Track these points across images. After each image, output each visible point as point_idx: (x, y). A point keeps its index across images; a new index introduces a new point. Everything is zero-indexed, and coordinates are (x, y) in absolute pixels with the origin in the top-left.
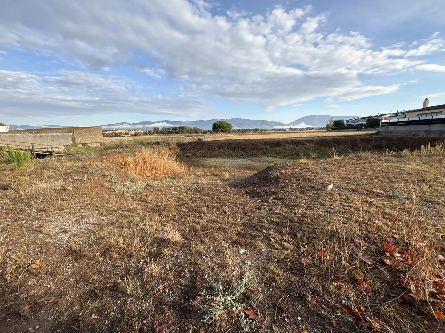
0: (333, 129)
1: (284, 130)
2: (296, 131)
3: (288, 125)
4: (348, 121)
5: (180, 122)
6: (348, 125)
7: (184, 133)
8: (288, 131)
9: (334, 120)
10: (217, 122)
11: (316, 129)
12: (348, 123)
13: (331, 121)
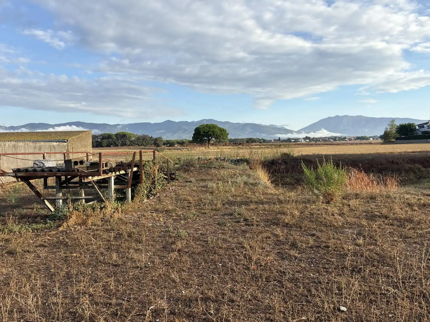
0: (397, 139)
1: (296, 140)
2: (323, 143)
3: (299, 132)
4: (422, 126)
5: (104, 126)
6: (424, 132)
7: (126, 145)
8: (303, 142)
9: (398, 124)
10: (202, 125)
11: (350, 139)
12: (423, 130)
13: (392, 125)
